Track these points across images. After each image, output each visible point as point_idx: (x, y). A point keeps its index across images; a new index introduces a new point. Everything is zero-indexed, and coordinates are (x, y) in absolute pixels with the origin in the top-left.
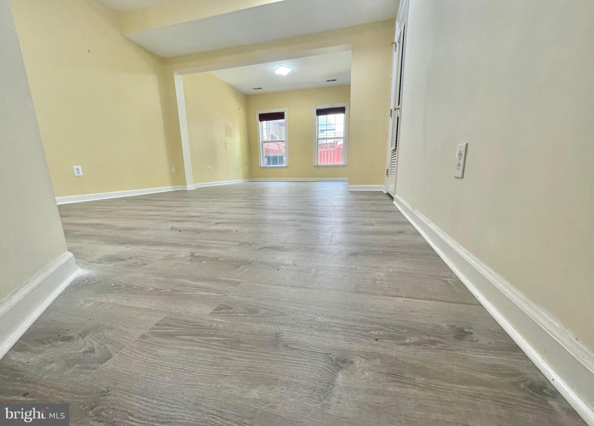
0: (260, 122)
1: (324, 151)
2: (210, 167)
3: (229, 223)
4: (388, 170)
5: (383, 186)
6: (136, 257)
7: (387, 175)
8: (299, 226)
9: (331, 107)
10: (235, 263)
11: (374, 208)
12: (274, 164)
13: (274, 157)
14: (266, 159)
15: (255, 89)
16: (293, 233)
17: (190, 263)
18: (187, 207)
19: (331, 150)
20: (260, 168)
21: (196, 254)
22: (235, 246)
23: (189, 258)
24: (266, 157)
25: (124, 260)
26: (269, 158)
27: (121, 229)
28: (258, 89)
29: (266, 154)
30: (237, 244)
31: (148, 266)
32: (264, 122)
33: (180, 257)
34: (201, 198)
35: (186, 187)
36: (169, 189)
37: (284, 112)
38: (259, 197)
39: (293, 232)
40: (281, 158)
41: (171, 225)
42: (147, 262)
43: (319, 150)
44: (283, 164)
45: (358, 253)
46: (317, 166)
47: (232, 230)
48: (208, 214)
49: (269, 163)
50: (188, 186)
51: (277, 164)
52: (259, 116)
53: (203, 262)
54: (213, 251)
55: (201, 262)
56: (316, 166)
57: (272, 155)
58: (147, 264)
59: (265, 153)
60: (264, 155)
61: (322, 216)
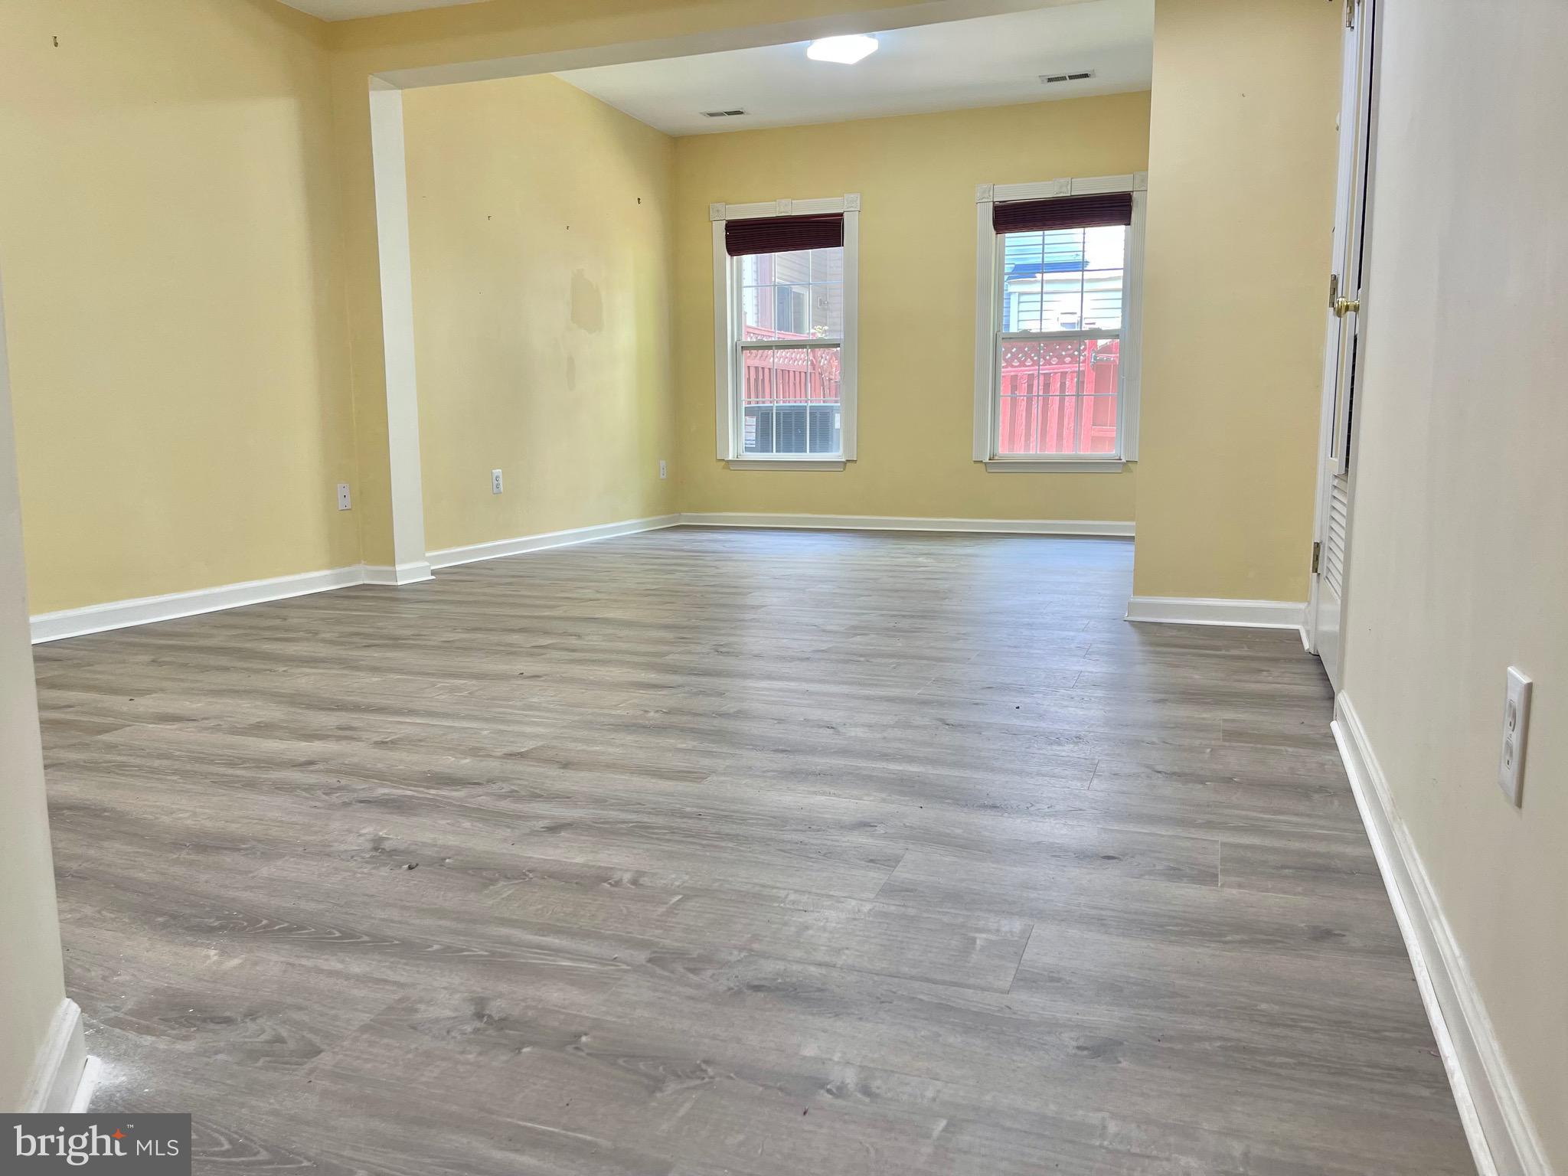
0: (728, 257)
1: (1031, 377)
2: (498, 472)
3: (603, 831)
4: (1317, 546)
5: (1302, 606)
6: (272, 1009)
7: (1315, 570)
8: (890, 862)
9: (1065, 193)
10: (642, 1066)
11: (1236, 760)
12: (788, 449)
13: (790, 414)
14: (753, 421)
15: (712, 115)
16: (867, 907)
17: (480, 1054)
18: (412, 712)
19: (1064, 374)
20: (723, 463)
21: (498, 1003)
22: (637, 969)
23: (469, 1028)
24: (749, 412)
25: (228, 1021)
26: (764, 418)
27: (177, 845)
28: (729, 113)
29: (753, 399)
30: (641, 957)
31: (326, 1060)
32: (749, 260)
33: (437, 1021)
34: (466, 649)
35: (394, 575)
36: (318, 580)
37: (841, 215)
38: (718, 650)
39: (868, 900)
40: (822, 420)
41: (368, 830)
42: (317, 1040)
43: (1005, 371)
44: (826, 450)
45: (1121, 1044)
46: (994, 465)
47: (617, 876)
48: (510, 766)
49: (763, 441)
50: (399, 568)
51: (801, 449)
52: (727, 230)
53: (525, 1050)
54: (555, 994)
55: (519, 1049)
56: (986, 464)
57: (781, 404)
58: (320, 1052)
59: (749, 396)
60: (744, 405)
61: (994, 807)
